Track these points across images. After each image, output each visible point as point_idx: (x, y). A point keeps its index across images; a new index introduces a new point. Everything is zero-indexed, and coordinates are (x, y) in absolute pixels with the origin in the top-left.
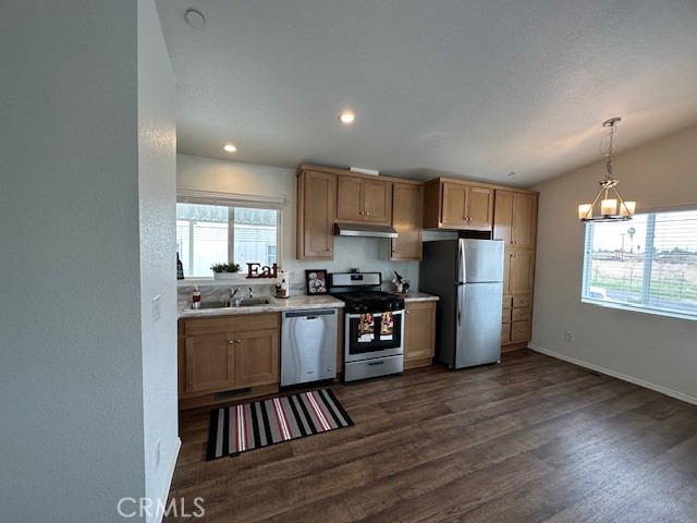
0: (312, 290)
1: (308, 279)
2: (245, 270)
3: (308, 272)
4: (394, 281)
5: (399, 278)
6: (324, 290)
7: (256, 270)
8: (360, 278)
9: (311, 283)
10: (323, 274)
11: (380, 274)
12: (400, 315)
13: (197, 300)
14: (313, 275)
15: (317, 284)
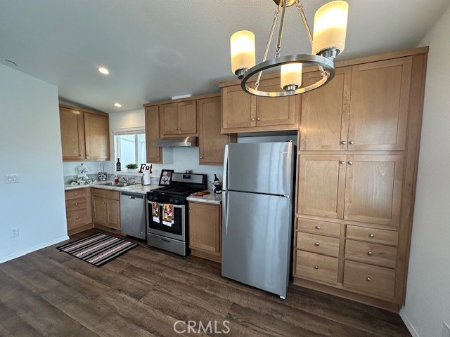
1: (162, 175)
2: (139, 169)
3: (163, 171)
5: (216, 180)
6: (169, 183)
7: (143, 168)
8: (189, 177)
9: (163, 178)
10: (171, 173)
11: (205, 176)
12: (181, 209)
13: (117, 181)
14: (165, 173)
15: (166, 179)
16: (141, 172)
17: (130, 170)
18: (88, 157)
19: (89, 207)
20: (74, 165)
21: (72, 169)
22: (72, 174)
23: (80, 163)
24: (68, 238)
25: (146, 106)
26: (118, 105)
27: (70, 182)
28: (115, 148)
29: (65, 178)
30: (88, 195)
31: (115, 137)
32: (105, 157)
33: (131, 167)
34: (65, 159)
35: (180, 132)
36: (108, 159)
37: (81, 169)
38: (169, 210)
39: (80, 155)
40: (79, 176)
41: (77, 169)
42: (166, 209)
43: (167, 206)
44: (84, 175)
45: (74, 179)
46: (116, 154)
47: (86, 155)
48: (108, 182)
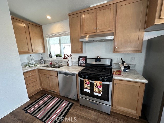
0: (80, 64)
1: (79, 60)
2: (63, 56)
3: (79, 57)
4: (120, 64)
5: (123, 62)
6: (84, 65)
7: (66, 56)
8: (100, 61)
9: (80, 61)
10: (85, 58)
11: (111, 60)
12: (109, 85)
13: (51, 64)
14: (81, 59)
15: (82, 62)
16: (64, 58)
17: (58, 57)
18: (34, 51)
19: (38, 80)
20: (26, 56)
21: (25, 58)
22: (26, 61)
23: (29, 55)
24: (29, 100)
25: (69, 15)
26: (49, 17)
27: (25, 66)
28: (48, 46)
29: (22, 64)
30: (37, 73)
31: (47, 39)
32: (43, 51)
33: (58, 56)
34: (20, 53)
35: (98, 31)
36: (44, 52)
37: (31, 58)
38: (99, 85)
39: (29, 50)
40: (30, 63)
41: (28, 58)
42: (97, 85)
43: (98, 83)
44: (33, 61)
45: (27, 64)
46: (48, 49)
47: (32, 50)
48: (46, 65)
